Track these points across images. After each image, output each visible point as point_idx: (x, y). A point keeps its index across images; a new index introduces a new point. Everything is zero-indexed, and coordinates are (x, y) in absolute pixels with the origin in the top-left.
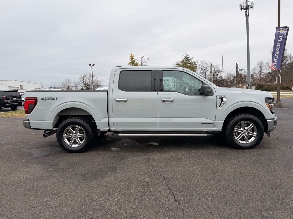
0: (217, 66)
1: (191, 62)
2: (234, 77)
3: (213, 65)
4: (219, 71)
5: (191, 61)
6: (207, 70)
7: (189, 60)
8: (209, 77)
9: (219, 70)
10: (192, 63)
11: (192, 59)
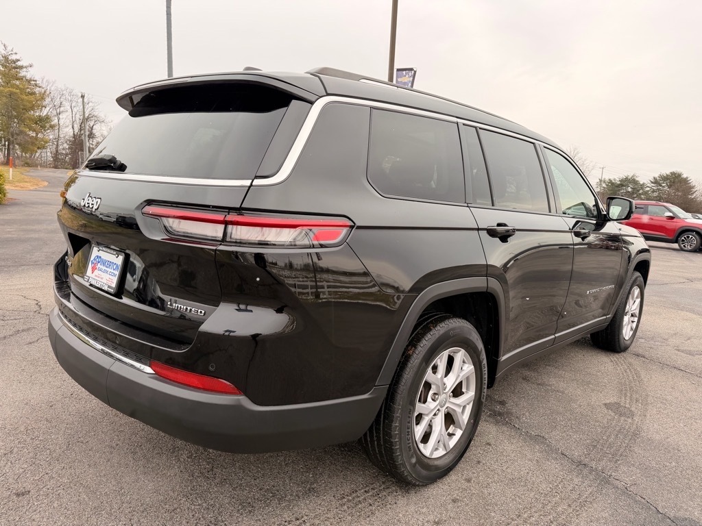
1: (25, 77)
5: (23, 73)
6: (62, 109)
7: (17, 68)
9: (96, 116)
10: (29, 81)
11: (30, 69)
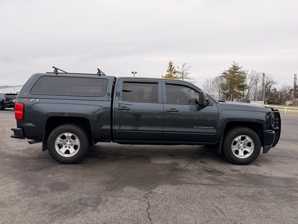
0: (271, 77)
2: (291, 90)
3: (265, 76)
4: (273, 83)
8: (261, 88)
